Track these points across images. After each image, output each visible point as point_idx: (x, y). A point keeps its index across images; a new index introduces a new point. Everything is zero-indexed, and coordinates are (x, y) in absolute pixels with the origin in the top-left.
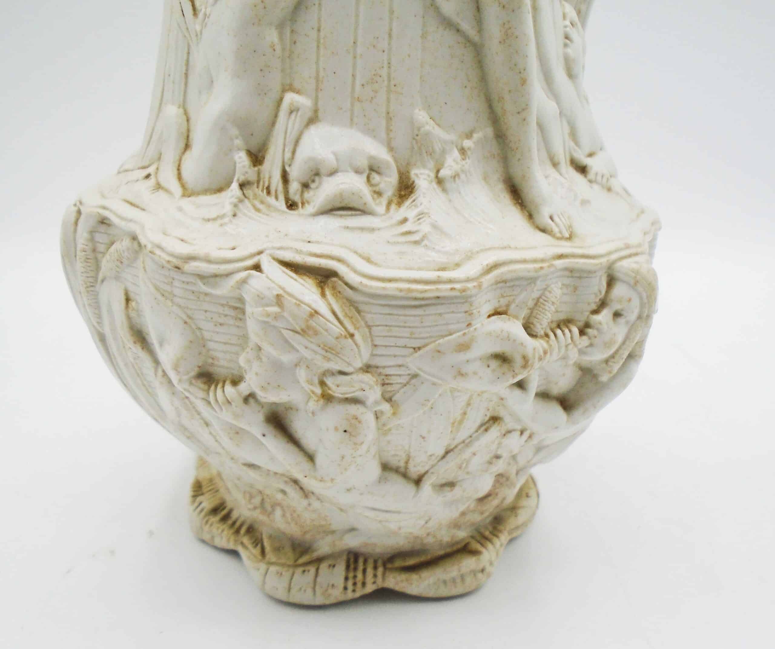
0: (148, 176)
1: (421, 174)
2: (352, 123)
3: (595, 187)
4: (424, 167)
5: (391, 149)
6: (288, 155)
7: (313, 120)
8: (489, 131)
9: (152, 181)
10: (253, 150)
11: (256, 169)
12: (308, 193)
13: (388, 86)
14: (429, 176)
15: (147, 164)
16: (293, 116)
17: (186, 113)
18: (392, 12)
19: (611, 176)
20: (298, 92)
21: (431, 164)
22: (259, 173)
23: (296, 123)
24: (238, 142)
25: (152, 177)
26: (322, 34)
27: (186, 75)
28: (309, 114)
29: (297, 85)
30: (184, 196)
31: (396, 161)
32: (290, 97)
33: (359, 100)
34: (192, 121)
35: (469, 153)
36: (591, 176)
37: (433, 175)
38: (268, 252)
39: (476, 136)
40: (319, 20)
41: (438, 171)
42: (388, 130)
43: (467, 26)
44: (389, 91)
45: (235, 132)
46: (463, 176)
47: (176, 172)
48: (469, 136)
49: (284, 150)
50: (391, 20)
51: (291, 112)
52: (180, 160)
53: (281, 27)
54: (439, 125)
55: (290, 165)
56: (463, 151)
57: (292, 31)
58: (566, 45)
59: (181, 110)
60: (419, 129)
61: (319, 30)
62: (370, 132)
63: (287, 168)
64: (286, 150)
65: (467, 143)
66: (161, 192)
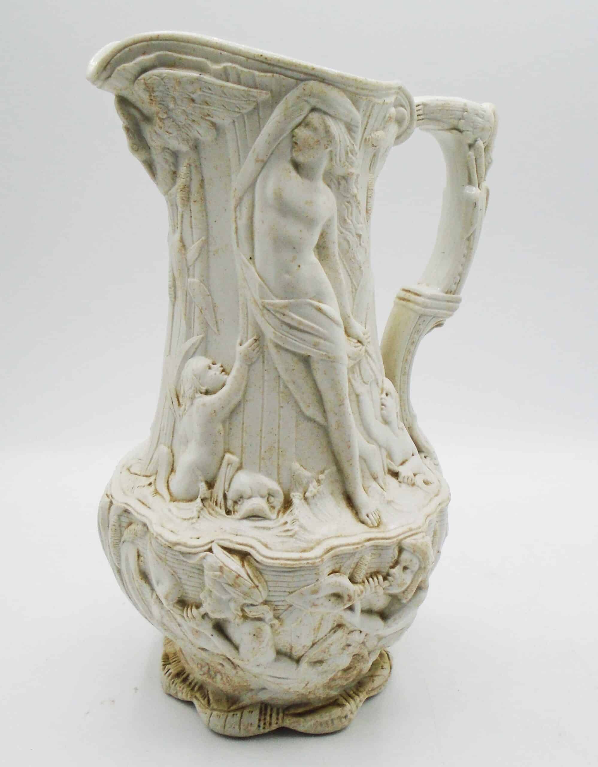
0: (150, 484)
1: (296, 495)
2: (260, 470)
3: (403, 485)
4: (298, 491)
5: (280, 483)
6: (227, 486)
7: (240, 468)
8: (334, 469)
9: (152, 488)
10: (209, 481)
11: (210, 491)
12: (237, 506)
13: (279, 452)
14: (300, 496)
15: (149, 474)
16: (230, 466)
17: (172, 451)
18: (280, 416)
19: (415, 475)
20: (232, 453)
21: (301, 490)
22: (211, 493)
23: (230, 471)
24: (201, 478)
25: (153, 484)
26: (245, 425)
27: (173, 432)
28: (238, 465)
29: (232, 450)
30: (171, 500)
31: (283, 489)
32: (228, 456)
33: (263, 459)
34: (175, 457)
35: (322, 482)
36: (400, 479)
37: (302, 495)
38: (215, 542)
39: (326, 472)
40: (243, 418)
41: (305, 494)
42: (278, 474)
43: (319, 419)
44: (278, 454)
45: (199, 473)
46: (318, 495)
47: (166, 484)
48: (322, 472)
49: (225, 483)
50: (280, 420)
51: (228, 464)
52: (169, 478)
53: (224, 422)
54: (305, 469)
55: (228, 491)
56: (319, 481)
57: (230, 423)
58: (382, 409)
59: (170, 450)
60: (294, 473)
61: (243, 424)
62: (268, 475)
63: (226, 493)
64: (226, 484)
65: (321, 477)
66: (158, 497)
